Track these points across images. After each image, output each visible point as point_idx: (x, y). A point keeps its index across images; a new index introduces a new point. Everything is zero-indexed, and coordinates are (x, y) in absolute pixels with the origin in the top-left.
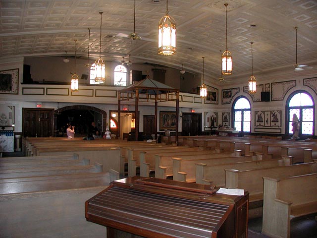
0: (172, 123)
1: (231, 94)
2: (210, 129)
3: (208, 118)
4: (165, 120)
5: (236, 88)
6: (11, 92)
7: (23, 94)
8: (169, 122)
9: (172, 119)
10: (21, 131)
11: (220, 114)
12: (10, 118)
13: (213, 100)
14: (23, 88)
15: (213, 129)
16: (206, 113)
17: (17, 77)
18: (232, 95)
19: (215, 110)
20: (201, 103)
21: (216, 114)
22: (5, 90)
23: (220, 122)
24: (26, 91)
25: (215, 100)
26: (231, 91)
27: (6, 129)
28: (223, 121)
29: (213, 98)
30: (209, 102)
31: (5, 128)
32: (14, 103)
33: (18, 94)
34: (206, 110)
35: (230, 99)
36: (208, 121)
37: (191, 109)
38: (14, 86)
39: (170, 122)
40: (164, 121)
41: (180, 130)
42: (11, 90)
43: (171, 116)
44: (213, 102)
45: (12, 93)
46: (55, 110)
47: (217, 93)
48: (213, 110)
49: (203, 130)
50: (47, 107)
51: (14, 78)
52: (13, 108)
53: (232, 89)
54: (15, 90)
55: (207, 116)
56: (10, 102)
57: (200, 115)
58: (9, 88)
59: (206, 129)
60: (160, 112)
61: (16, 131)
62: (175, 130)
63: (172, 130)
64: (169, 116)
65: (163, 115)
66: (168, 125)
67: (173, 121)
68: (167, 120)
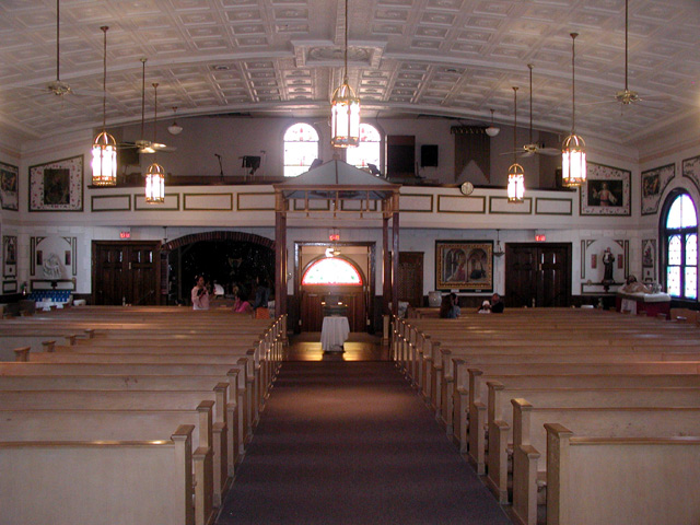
0: (474, 271)
1: (659, 182)
2: (601, 289)
3: (594, 258)
4: (451, 263)
5: (669, 166)
6: (69, 207)
7: (93, 210)
8: (465, 268)
9: (474, 262)
10: (90, 292)
11: (635, 246)
12: (67, 263)
13: (610, 204)
14: (93, 197)
15: (612, 289)
16: (585, 243)
17: (80, 173)
18: (661, 188)
19: (621, 234)
20: (570, 214)
21: (625, 244)
22: (56, 203)
23: (635, 267)
24: (98, 204)
25: (619, 203)
26: (657, 176)
27: (60, 286)
28: (644, 266)
29: (612, 198)
30: (597, 210)
31: (58, 284)
32: (74, 231)
33: (82, 210)
34: (586, 234)
35: (656, 198)
36: (594, 266)
37: (533, 231)
38: (75, 194)
39: (468, 269)
40: (449, 269)
41: (500, 289)
42: (68, 202)
43: (464, 252)
44: (614, 209)
45: (72, 208)
46: (163, 243)
47: (625, 184)
48: (609, 234)
49: (576, 291)
50: (145, 236)
51: (75, 176)
52: (73, 241)
53: (660, 168)
54: (75, 203)
55: (590, 251)
56: (66, 228)
57: (564, 249)
58: (64, 200)
59: (586, 289)
60: (437, 242)
61: (79, 291)
62: (483, 291)
63: (473, 291)
64: (463, 253)
65: (446, 251)
66: (461, 277)
67: (478, 267)
68: (456, 264)
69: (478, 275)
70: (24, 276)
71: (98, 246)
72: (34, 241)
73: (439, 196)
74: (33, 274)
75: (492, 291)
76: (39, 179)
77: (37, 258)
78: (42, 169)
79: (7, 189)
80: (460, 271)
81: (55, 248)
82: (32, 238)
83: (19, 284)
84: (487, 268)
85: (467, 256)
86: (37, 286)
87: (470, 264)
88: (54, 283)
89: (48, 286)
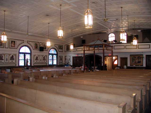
0: (138, 61)
8: (136, 61)
9: (138, 59)
12: (69, 60)
22: (68, 51)
27: (69, 64)
32: (70, 55)
39: (137, 61)
41: (144, 65)
46: (82, 57)
52: (70, 56)
60: (130, 55)
61: (71, 65)
62: (141, 66)
63: (138, 66)
64: (136, 57)
65: (132, 57)
66: (135, 62)
67: (139, 60)
68: (134, 60)
69: (139, 62)
70: (64, 62)
71: (73, 57)
72: (65, 57)
73: (126, 45)
74: (65, 62)
75: (143, 66)
76: (66, 47)
77: (66, 59)
78: (66, 45)
79: (60, 49)
80: (135, 61)
81: (68, 58)
82: (65, 56)
83: (63, 63)
84: (141, 61)
85: (137, 58)
86: (66, 64)
87: (137, 60)
88: (68, 63)
89: (67, 64)
